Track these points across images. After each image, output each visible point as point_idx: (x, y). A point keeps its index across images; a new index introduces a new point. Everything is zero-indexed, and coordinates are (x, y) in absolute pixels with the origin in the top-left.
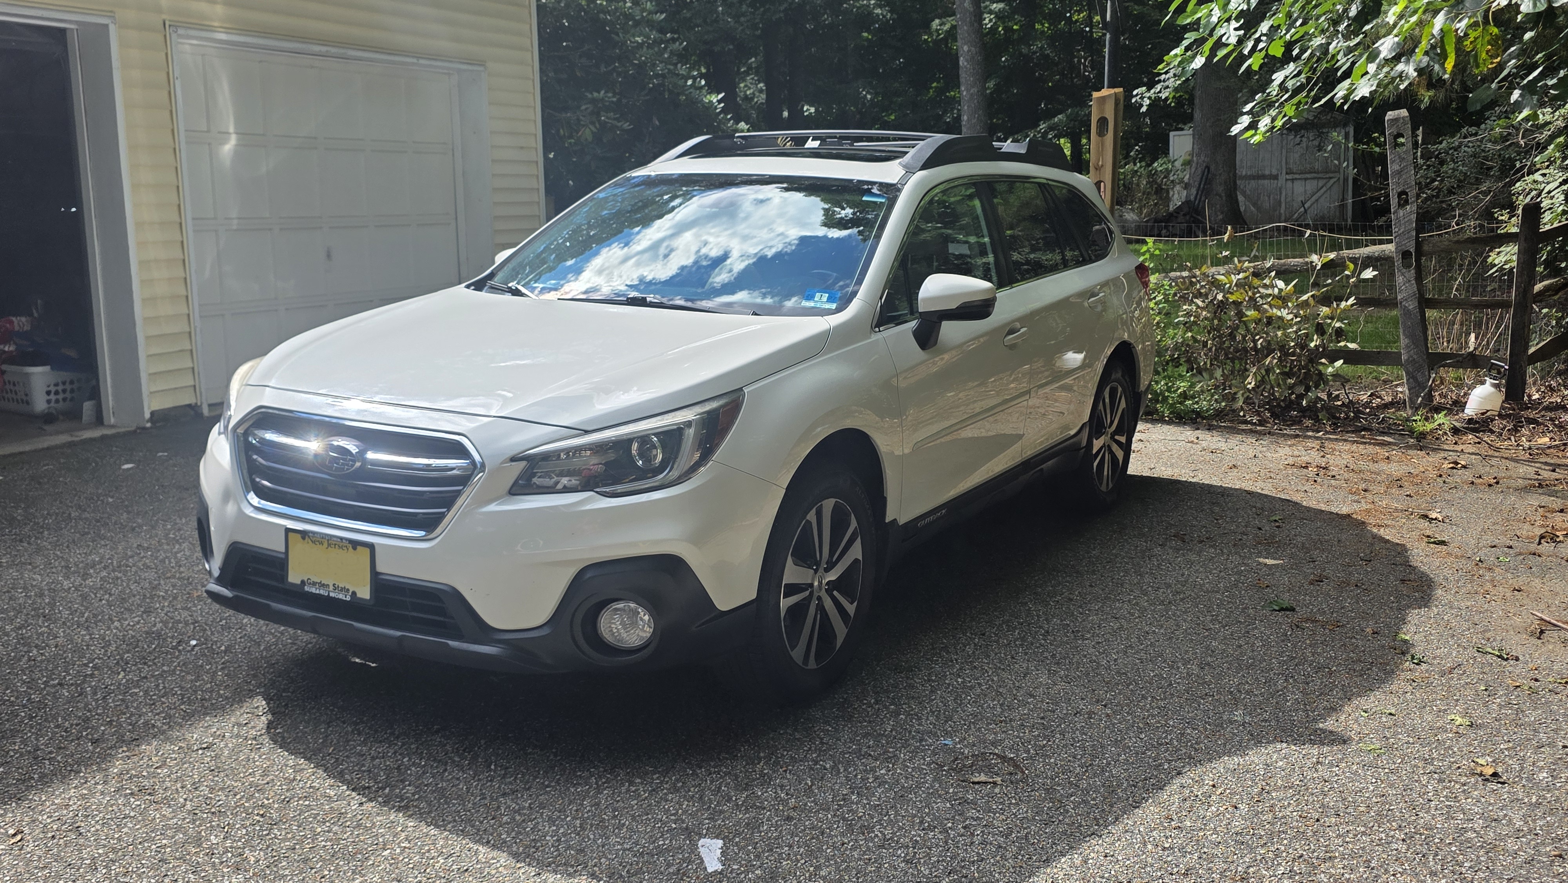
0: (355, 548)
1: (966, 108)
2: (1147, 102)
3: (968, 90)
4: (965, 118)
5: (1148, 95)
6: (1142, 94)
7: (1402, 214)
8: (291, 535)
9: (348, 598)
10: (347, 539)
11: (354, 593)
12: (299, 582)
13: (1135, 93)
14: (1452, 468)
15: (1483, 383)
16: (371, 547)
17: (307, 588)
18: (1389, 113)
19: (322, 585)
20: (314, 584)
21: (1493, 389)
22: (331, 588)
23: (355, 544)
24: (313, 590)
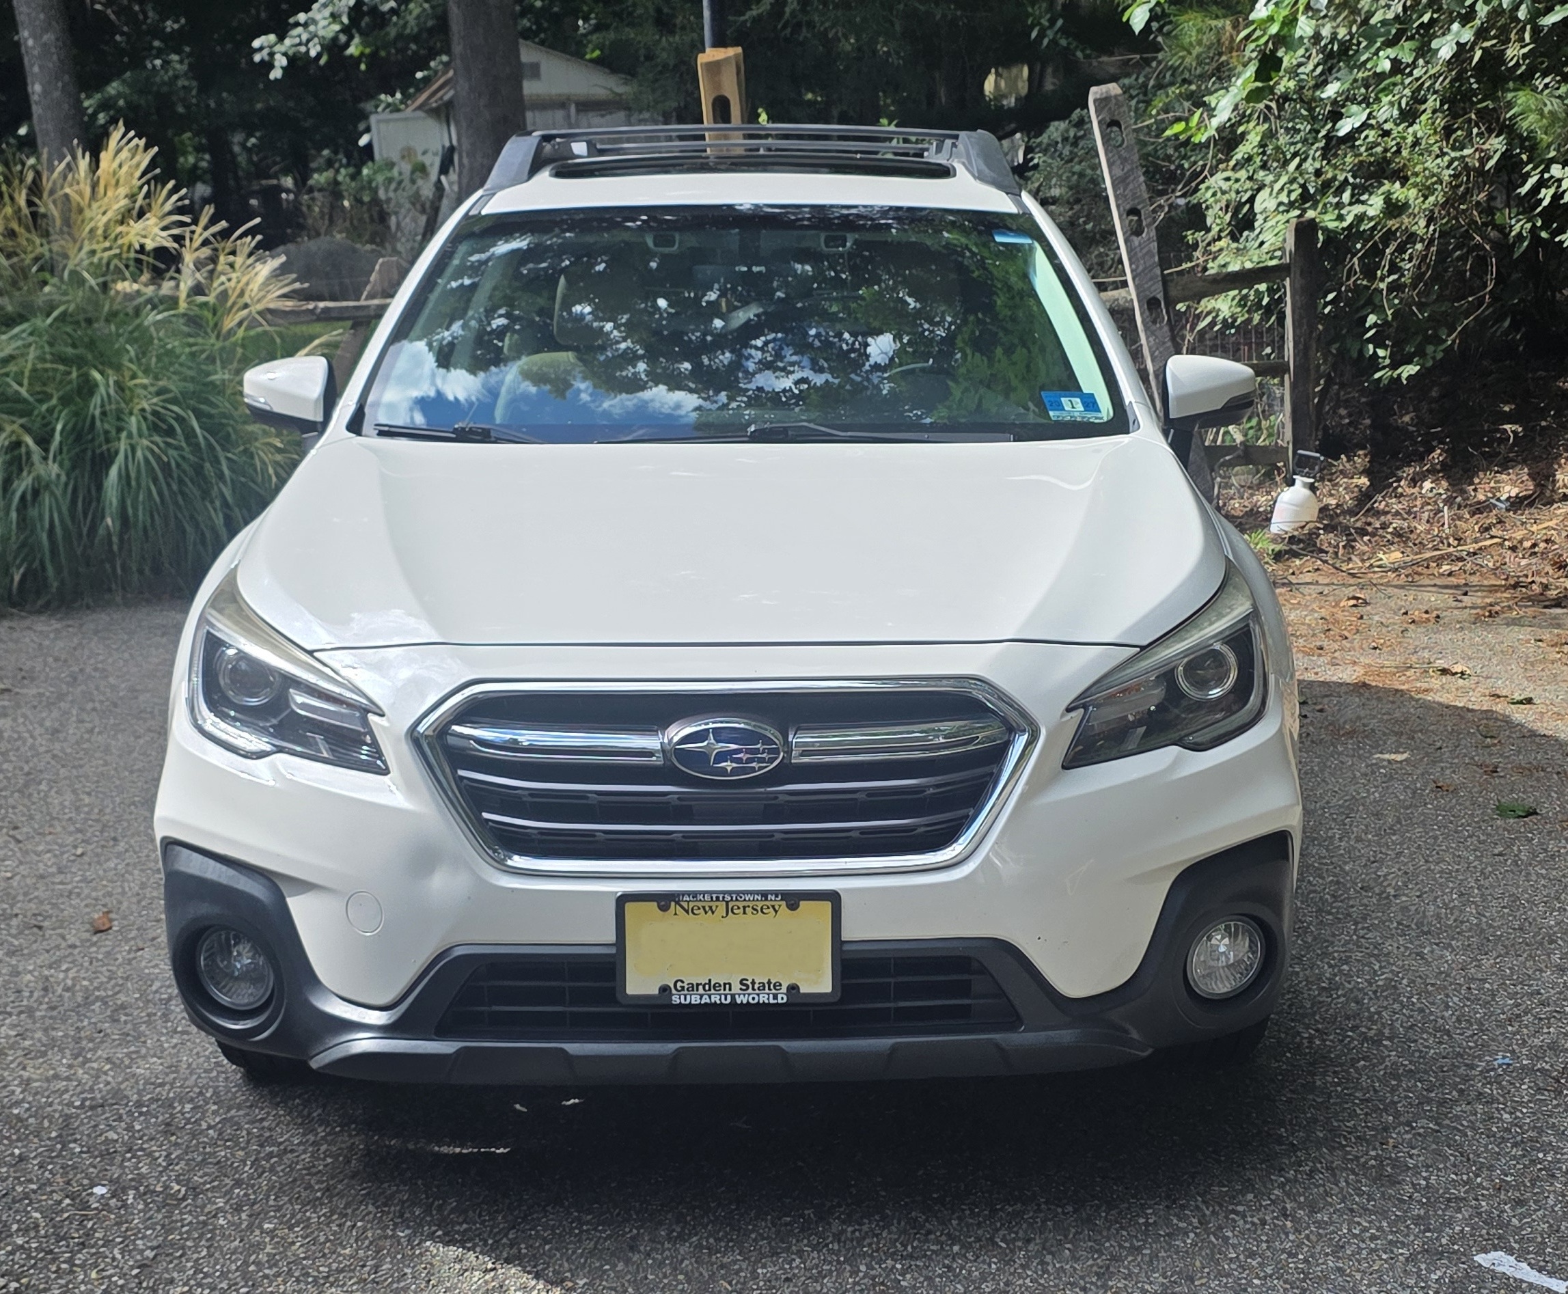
0: (793, 907)
1: (36, 69)
2: (281, 61)
3: (34, 36)
4: (38, 88)
5: (278, 48)
6: (271, 47)
7: (1136, 243)
8: (629, 907)
9: (782, 999)
10: (776, 893)
11: (793, 988)
12: (656, 992)
13: (256, 44)
14: (1354, 606)
15: (1291, 483)
16: (833, 897)
17: (676, 1000)
18: (1093, 89)
19: (710, 986)
20: (693, 987)
21: (1307, 492)
22: (736, 988)
23: (793, 900)
24: (695, 999)
